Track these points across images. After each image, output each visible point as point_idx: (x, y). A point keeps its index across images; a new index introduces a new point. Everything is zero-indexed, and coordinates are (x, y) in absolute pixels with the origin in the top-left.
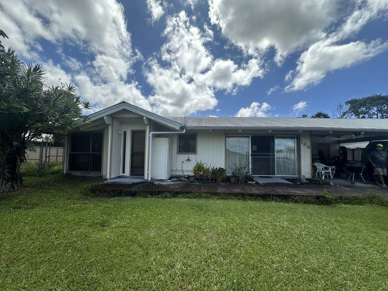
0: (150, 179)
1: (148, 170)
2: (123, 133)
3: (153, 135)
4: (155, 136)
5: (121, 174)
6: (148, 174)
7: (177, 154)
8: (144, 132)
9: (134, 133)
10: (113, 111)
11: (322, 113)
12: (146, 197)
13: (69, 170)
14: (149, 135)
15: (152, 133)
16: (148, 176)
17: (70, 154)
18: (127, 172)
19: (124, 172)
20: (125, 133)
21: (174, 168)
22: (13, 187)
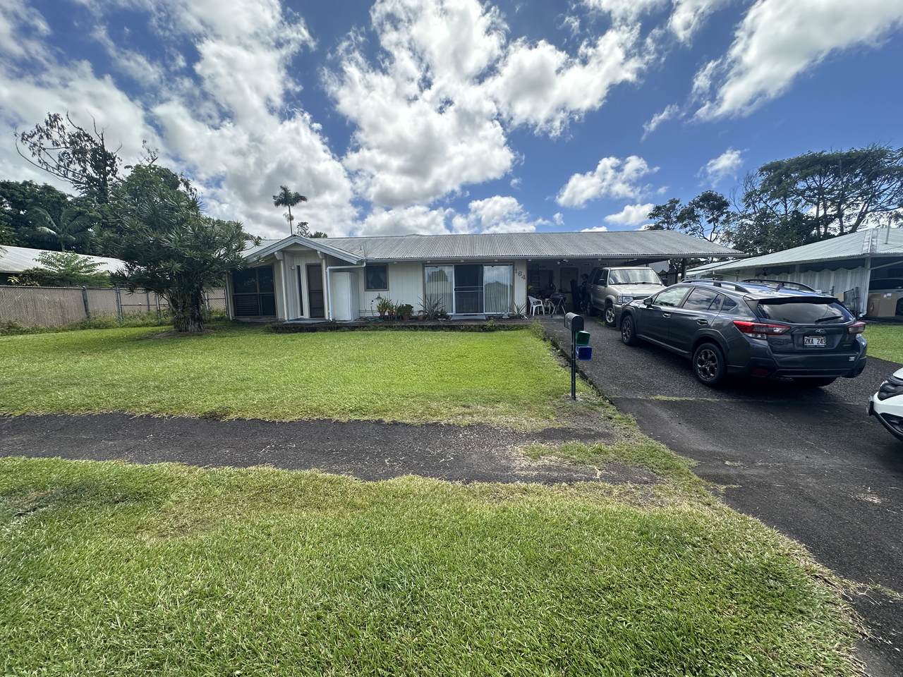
0: (331, 319)
1: (329, 309)
2: (296, 267)
3: (330, 270)
4: (332, 271)
5: (300, 317)
6: (329, 313)
7: (365, 291)
8: (320, 266)
9: (309, 267)
10: (283, 246)
11: (712, 194)
12: (325, 331)
13: (235, 315)
14: (326, 270)
15: (329, 268)
16: (329, 315)
17: (234, 296)
18: (307, 315)
19: (302, 314)
20: (299, 267)
21: (362, 309)
22: (200, 327)
